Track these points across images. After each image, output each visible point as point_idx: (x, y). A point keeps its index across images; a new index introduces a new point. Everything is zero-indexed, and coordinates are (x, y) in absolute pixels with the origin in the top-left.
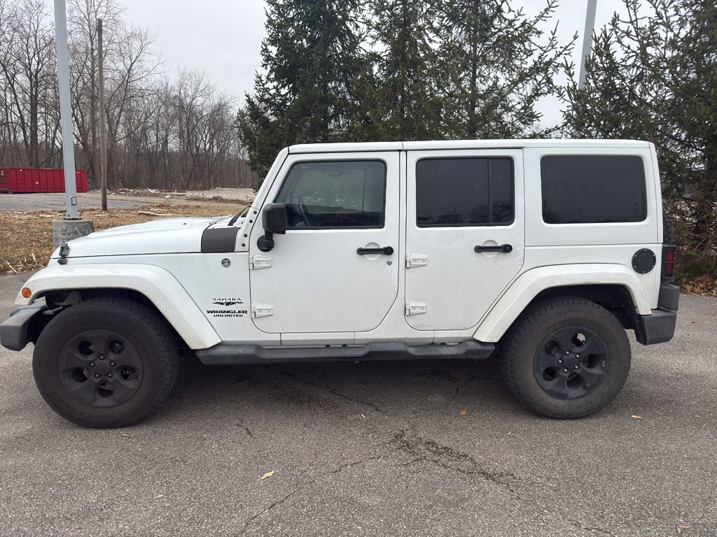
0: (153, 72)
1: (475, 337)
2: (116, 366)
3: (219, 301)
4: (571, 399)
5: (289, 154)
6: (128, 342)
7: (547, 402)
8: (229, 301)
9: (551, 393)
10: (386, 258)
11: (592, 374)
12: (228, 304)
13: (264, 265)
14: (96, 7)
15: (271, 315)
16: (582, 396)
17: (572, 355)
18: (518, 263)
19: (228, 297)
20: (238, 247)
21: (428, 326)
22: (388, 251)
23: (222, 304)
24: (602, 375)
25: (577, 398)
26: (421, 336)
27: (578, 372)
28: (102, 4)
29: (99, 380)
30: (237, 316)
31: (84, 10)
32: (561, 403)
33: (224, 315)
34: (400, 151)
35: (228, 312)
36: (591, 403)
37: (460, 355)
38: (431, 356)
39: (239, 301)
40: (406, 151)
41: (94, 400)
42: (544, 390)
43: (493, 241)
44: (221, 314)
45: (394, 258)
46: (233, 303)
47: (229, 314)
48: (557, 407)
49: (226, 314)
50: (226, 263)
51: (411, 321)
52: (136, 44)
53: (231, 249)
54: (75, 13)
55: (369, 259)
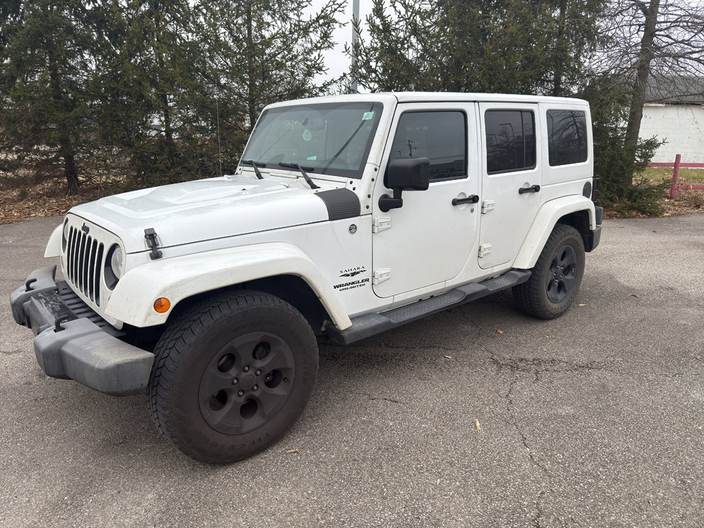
1: (515, 266)
2: (263, 374)
3: (346, 273)
5: (398, 103)
6: (281, 340)
8: (354, 271)
10: (470, 207)
12: (353, 274)
13: (385, 226)
15: (389, 279)
19: (353, 267)
20: (363, 210)
21: (490, 265)
22: (474, 199)
23: (348, 275)
25: (561, 300)
26: (485, 274)
27: (562, 280)
29: (243, 397)
30: (360, 286)
33: (349, 287)
34: (475, 102)
35: (353, 283)
37: (514, 284)
39: (363, 269)
40: (478, 102)
41: (241, 426)
43: (527, 183)
44: (346, 287)
46: (358, 273)
47: (353, 285)
49: (351, 286)
50: (353, 229)
51: (482, 262)
53: (356, 213)
55: (461, 209)
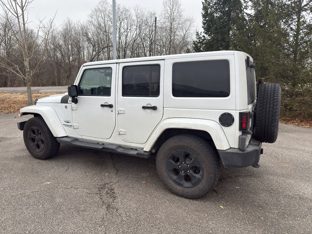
0: (193, 34)
2: (40, 139)
4: (185, 187)
5: (83, 66)
7: (172, 186)
9: (174, 181)
10: (111, 109)
11: (195, 177)
12: (67, 122)
13: (75, 109)
14: (174, 11)
15: (78, 128)
16: (190, 187)
17: (185, 165)
18: (161, 115)
19: (67, 120)
20: (69, 102)
21: (127, 140)
22: (111, 106)
24: (200, 179)
25: (187, 188)
26: (125, 144)
27: (189, 174)
28: (176, 10)
29: (37, 143)
30: (70, 127)
31: (170, 13)
32: (179, 188)
34: (117, 63)
36: (193, 192)
37: (135, 155)
38: (125, 153)
39: (70, 122)
40: (119, 63)
41: (35, 149)
42: (171, 179)
43: (150, 104)
44: (66, 126)
45: (113, 109)
47: (68, 126)
48: (177, 189)
50: (66, 107)
51: (121, 137)
52: (188, 23)
53: (67, 102)
54: (166, 15)
55: (106, 109)
